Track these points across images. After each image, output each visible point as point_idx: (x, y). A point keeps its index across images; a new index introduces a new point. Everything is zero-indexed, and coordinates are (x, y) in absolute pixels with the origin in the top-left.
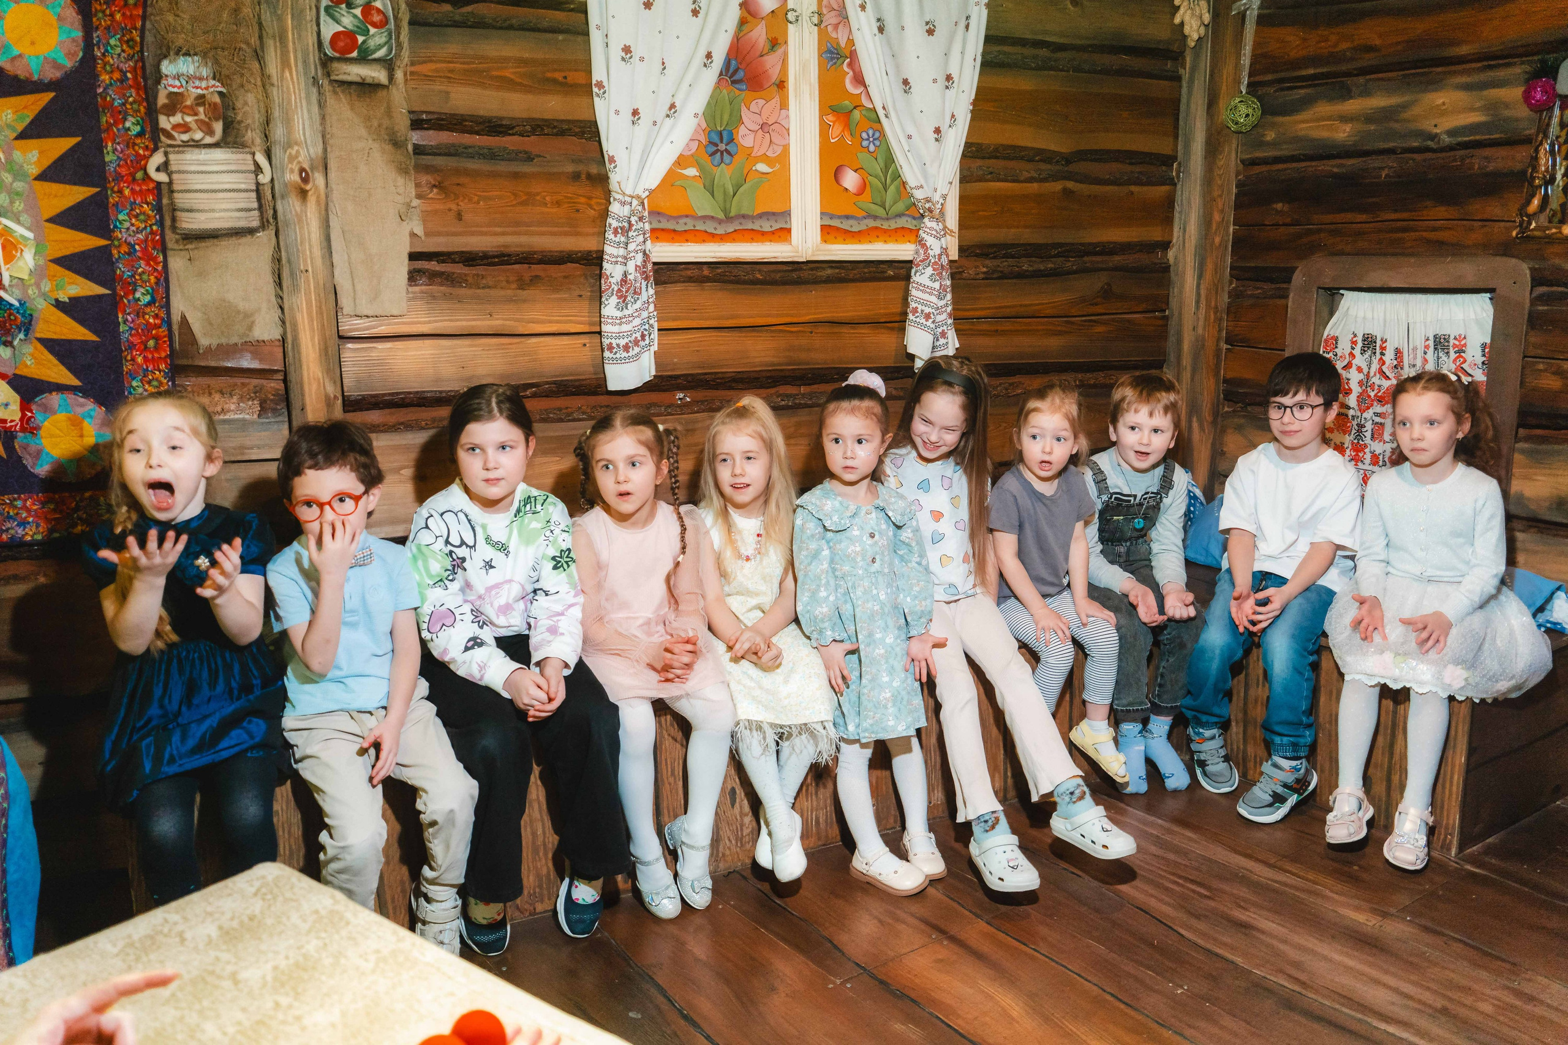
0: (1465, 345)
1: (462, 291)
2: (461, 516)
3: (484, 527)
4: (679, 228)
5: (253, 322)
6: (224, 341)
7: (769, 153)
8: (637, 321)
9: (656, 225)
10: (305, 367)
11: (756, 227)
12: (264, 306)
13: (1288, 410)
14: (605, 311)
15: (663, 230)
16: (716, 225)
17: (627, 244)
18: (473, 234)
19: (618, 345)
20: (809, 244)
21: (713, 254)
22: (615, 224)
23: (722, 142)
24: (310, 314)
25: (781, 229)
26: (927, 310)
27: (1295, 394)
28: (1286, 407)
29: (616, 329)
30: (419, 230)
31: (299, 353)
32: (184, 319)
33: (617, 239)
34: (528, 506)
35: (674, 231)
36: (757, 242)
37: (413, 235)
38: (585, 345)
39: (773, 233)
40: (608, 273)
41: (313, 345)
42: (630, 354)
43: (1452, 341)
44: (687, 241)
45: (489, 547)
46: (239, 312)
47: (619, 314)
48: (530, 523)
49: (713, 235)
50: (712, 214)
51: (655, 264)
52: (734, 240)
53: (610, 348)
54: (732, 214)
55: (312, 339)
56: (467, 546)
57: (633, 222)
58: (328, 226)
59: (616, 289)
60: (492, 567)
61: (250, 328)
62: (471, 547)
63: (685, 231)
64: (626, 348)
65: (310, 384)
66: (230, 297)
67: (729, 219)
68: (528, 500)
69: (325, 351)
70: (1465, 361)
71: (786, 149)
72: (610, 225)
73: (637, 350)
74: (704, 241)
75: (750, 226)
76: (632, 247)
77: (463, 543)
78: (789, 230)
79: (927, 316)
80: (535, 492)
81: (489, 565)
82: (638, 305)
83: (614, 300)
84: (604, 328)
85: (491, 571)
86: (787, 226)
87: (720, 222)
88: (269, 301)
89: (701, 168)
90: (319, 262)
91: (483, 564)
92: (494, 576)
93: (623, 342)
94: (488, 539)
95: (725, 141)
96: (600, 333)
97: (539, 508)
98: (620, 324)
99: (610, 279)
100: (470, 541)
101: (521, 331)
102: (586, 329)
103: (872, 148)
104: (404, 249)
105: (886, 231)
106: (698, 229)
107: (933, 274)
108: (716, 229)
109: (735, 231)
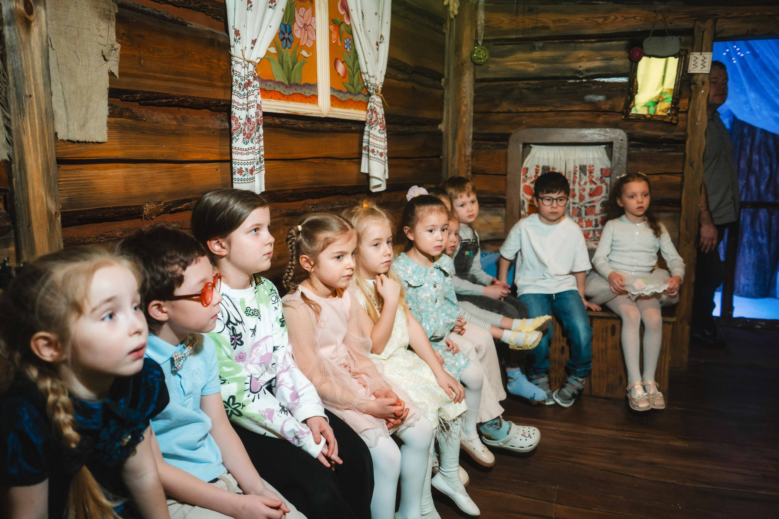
0: (593, 170)
2: (226, 299)
3: (242, 302)
4: (267, 88)
7: (307, 45)
10: (30, 186)
11: (302, 92)
13: (555, 201)
14: (235, 144)
16: (284, 88)
18: (149, 77)
20: (327, 107)
21: (284, 108)
23: (286, 32)
24: (33, 135)
25: (313, 95)
27: (559, 193)
28: (553, 199)
29: (245, 157)
30: (116, 71)
31: (25, 173)
33: (241, 92)
37: (111, 74)
38: (217, 170)
39: (309, 97)
40: (237, 116)
41: (37, 167)
43: (588, 168)
44: (271, 98)
47: (243, 147)
49: (284, 96)
50: (283, 81)
51: (264, 112)
52: (293, 100)
53: (240, 171)
54: (292, 82)
55: (36, 160)
56: (239, 323)
58: (48, 57)
63: (270, 91)
64: (250, 172)
65: (34, 201)
67: (290, 85)
69: (47, 170)
70: (593, 177)
71: (315, 43)
72: (233, 78)
74: (279, 99)
75: (300, 92)
77: (237, 321)
78: (317, 97)
79: (381, 154)
83: (241, 136)
84: (234, 156)
86: (316, 94)
87: (286, 86)
89: (277, 49)
90: (41, 88)
91: (250, 332)
95: (288, 32)
96: (230, 161)
99: (240, 121)
101: (181, 158)
102: (218, 158)
103: (348, 50)
104: (104, 84)
105: (355, 102)
106: (276, 90)
107: (380, 129)
108: (284, 91)
109: (293, 94)
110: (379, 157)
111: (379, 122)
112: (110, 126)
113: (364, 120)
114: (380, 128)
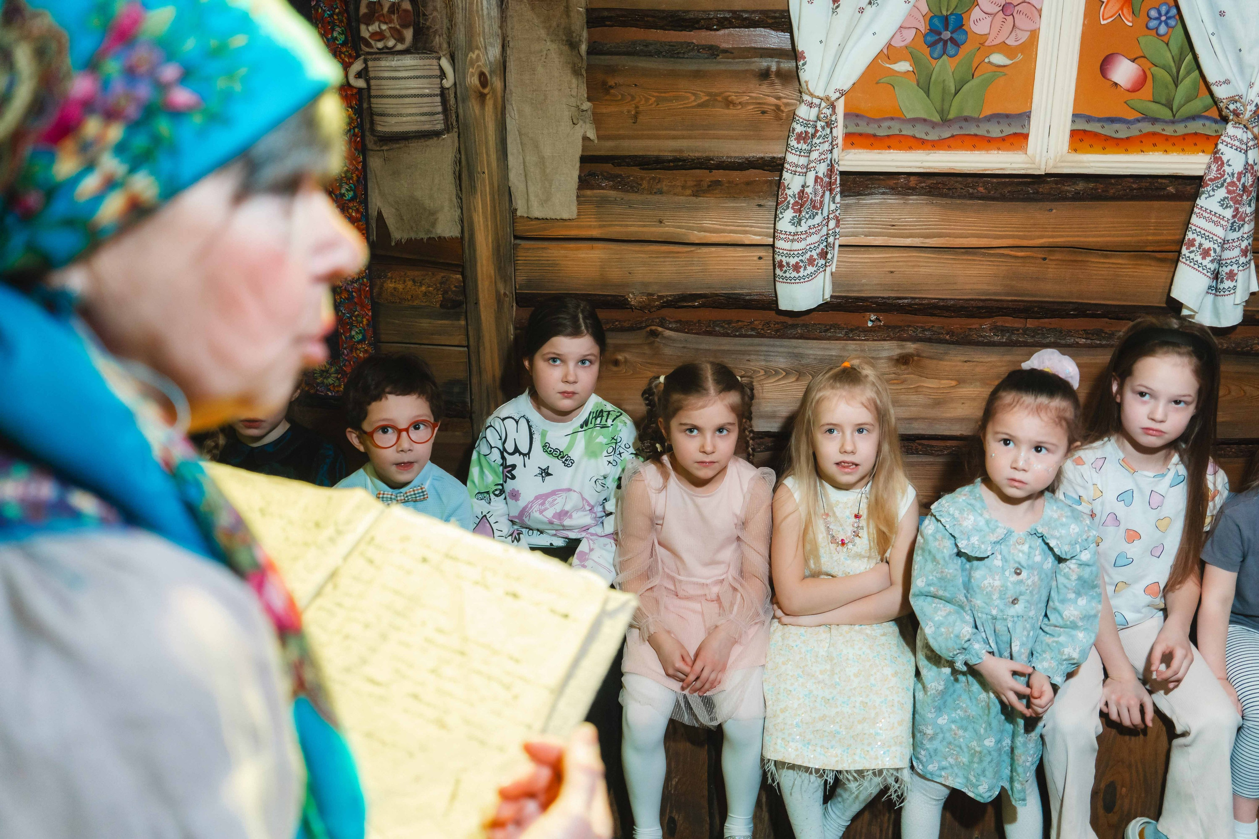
1: (633, 197)
2: (523, 422)
3: (544, 434)
4: (881, 133)
5: (436, 220)
6: (413, 235)
7: (1011, 42)
8: (815, 238)
9: (852, 129)
10: (479, 265)
11: (981, 132)
12: (446, 204)
14: (780, 225)
15: (861, 135)
16: (928, 128)
17: (810, 151)
18: (648, 137)
19: (788, 264)
20: (1052, 154)
21: (922, 164)
22: (799, 129)
23: (946, 29)
24: (485, 213)
25: (1015, 134)
26: (1207, 245)
29: (788, 246)
30: (592, 134)
31: (475, 251)
32: (380, 214)
33: (800, 146)
34: (599, 419)
35: (874, 136)
36: (979, 150)
37: (585, 139)
38: (759, 259)
39: (1003, 139)
40: (786, 183)
41: (487, 245)
42: (801, 274)
44: (889, 147)
45: (545, 454)
46: (425, 209)
47: (792, 229)
48: (596, 437)
49: (925, 142)
50: (923, 115)
51: (842, 173)
52: (949, 148)
53: (782, 265)
54: (951, 116)
55: (487, 238)
56: (520, 453)
57: (819, 128)
58: (504, 129)
59: (792, 201)
60: (549, 474)
61: (434, 224)
62: (524, 455)
63: (888, 136)
64: (796, 268)
65: (482, 280)
66: (418, 194)
67: (946, 122)
68: (600, 414)
71: (1034, 35)
72: (794, 129)
73: (810, 269)
74: (910, 148)
75: (973, 131)
76: (815, 155)
77: (516, 450)
78: (1026, 136)
79: (1206, 253)
80: (609, 407)
81: (545, 473)
82: (818, 219)
83: (789, 214)
84: (778, 243)
85: (548, 478)
86: (1024, 131)
87: (934, 125)
88: (451, 200)
89: (916, 62)
90: (494, 164)
91: (538, 471)
92: (549, 485)
93: (792, 261)
94: (546, 447)
95: (950, 28)
96: (774, 247)
97: (610, 422)
98: (793, 241)
99: (788, 191)
100: (524, 449)
101: (692, 239)
102: (764, 241)
103: (1163, 29)
104: (577, 152)
105: (1167, 138)
106: (903, 133)
107: (1225, 198)
108: (927, 134)
109: (953, 136)
110: (1199, 258)
111: (1229, 180)
112: (581, 200)
113: (1201, 173)
114: (1227, 195)
